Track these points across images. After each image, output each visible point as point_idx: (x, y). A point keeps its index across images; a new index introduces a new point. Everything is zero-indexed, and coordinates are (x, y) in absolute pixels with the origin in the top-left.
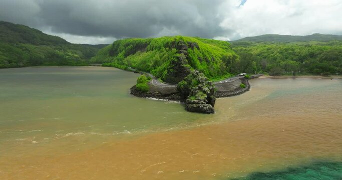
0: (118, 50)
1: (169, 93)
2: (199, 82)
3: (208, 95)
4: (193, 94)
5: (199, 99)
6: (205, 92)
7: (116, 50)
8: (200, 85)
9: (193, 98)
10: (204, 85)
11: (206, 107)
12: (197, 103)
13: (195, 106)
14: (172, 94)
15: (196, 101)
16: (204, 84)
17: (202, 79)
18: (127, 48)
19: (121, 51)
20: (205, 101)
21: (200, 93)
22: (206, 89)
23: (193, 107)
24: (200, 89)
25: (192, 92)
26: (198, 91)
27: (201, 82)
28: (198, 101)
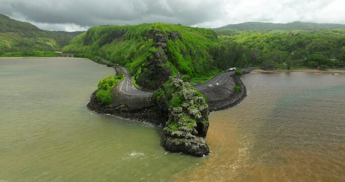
0: (93, 38)
1: (140, 107)
2: (183, 99)
3: (198, 120)
4: (175, 120)
5: (183, 130)
6: (192, 116)
7: (91, 38)
8: (185, 105)
9: (173, 127)
10: (191, 105)
11: (196, 144)
12: (182, 137)
13: (177, 142)
14: (144, 108)
15: (179, 133)
16: (192, 102)
17: (187, 94)
18: (102, 36)
19: (95, 40)
20: (193, 133)
21: (185, 118)
22: (194, 111)
23: (174, 144)
24: (185, 110)
25: (173, 116)
26: (181, 114)
27: (187, 100)
28: (183, 134)
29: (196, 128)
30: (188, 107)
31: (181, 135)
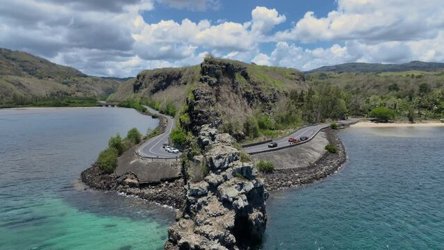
2: (210, 167)
5: (203, 234)
6: (227, 203)
8: (213, 177)
10: (226, 179)
15: (194, 240)
16: (228, 172)
17: (219, 158)
20: (224, 242)
21: (214, 205)
22: (231, 192)
24: (214, 190)
25: (188, 200)
26: (204, 199)
27: (219, 168)
28: (202, 244)
29: (232, 230)
30: (220, 183)
31: (196, 246)
